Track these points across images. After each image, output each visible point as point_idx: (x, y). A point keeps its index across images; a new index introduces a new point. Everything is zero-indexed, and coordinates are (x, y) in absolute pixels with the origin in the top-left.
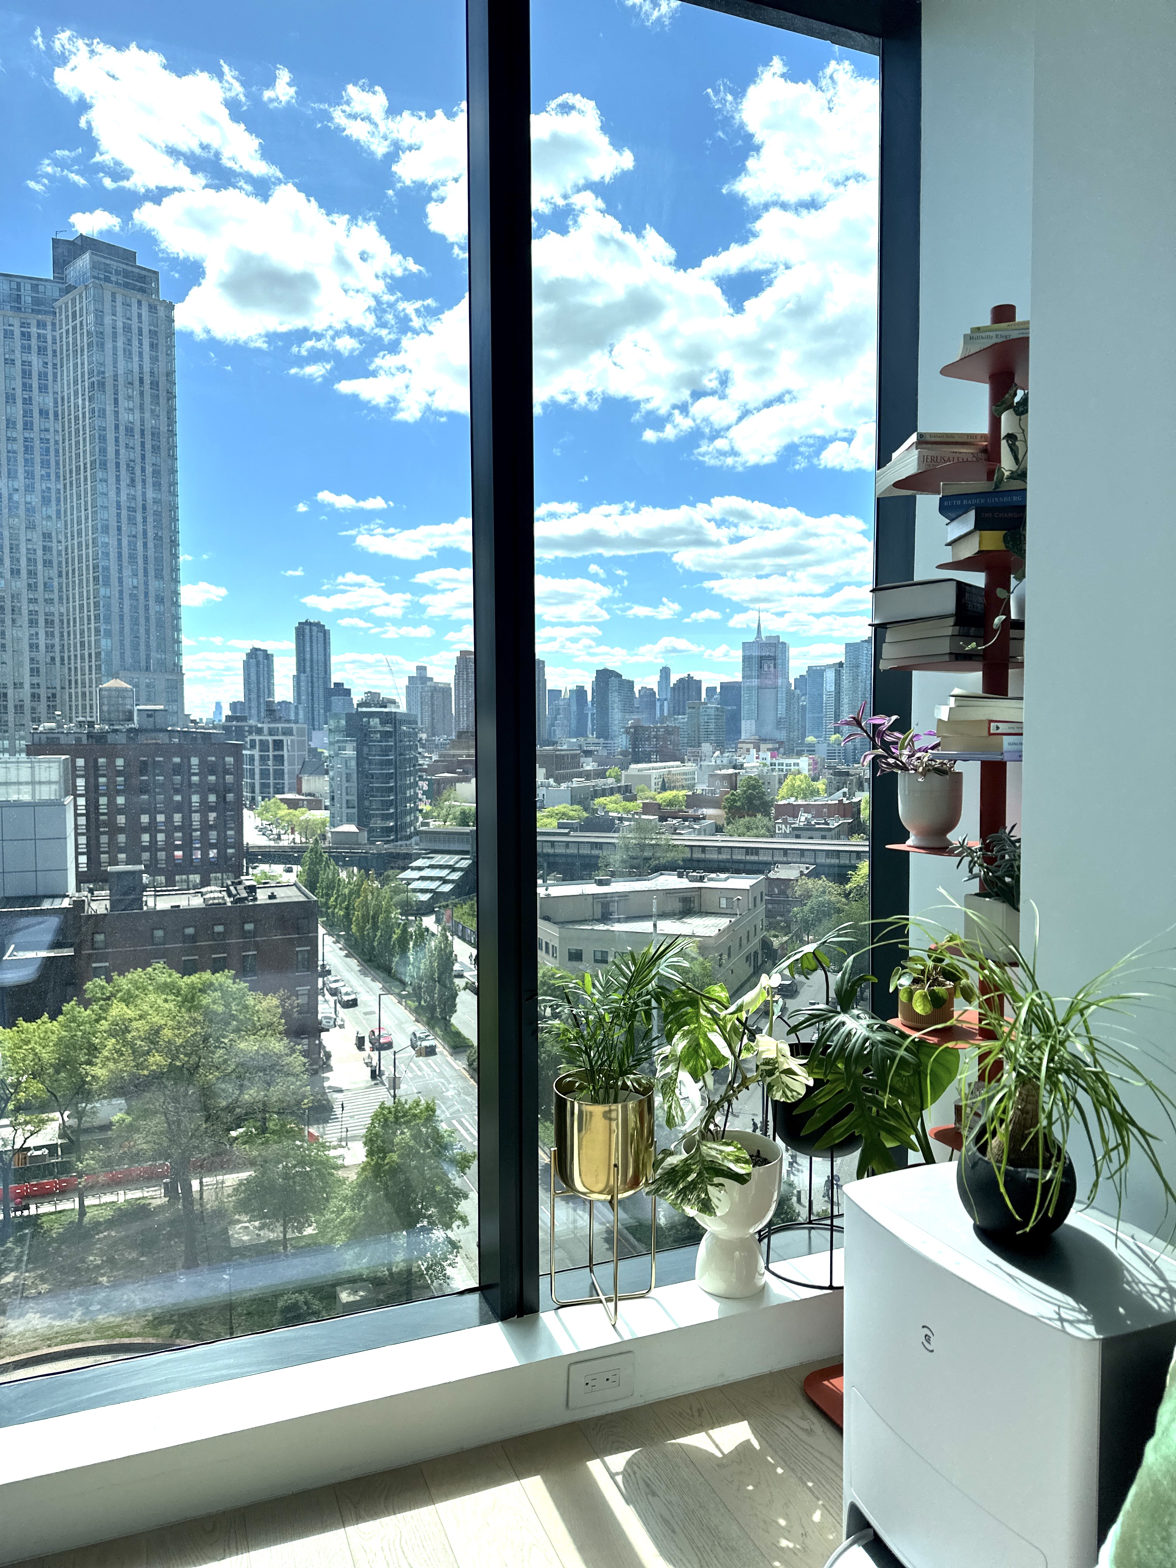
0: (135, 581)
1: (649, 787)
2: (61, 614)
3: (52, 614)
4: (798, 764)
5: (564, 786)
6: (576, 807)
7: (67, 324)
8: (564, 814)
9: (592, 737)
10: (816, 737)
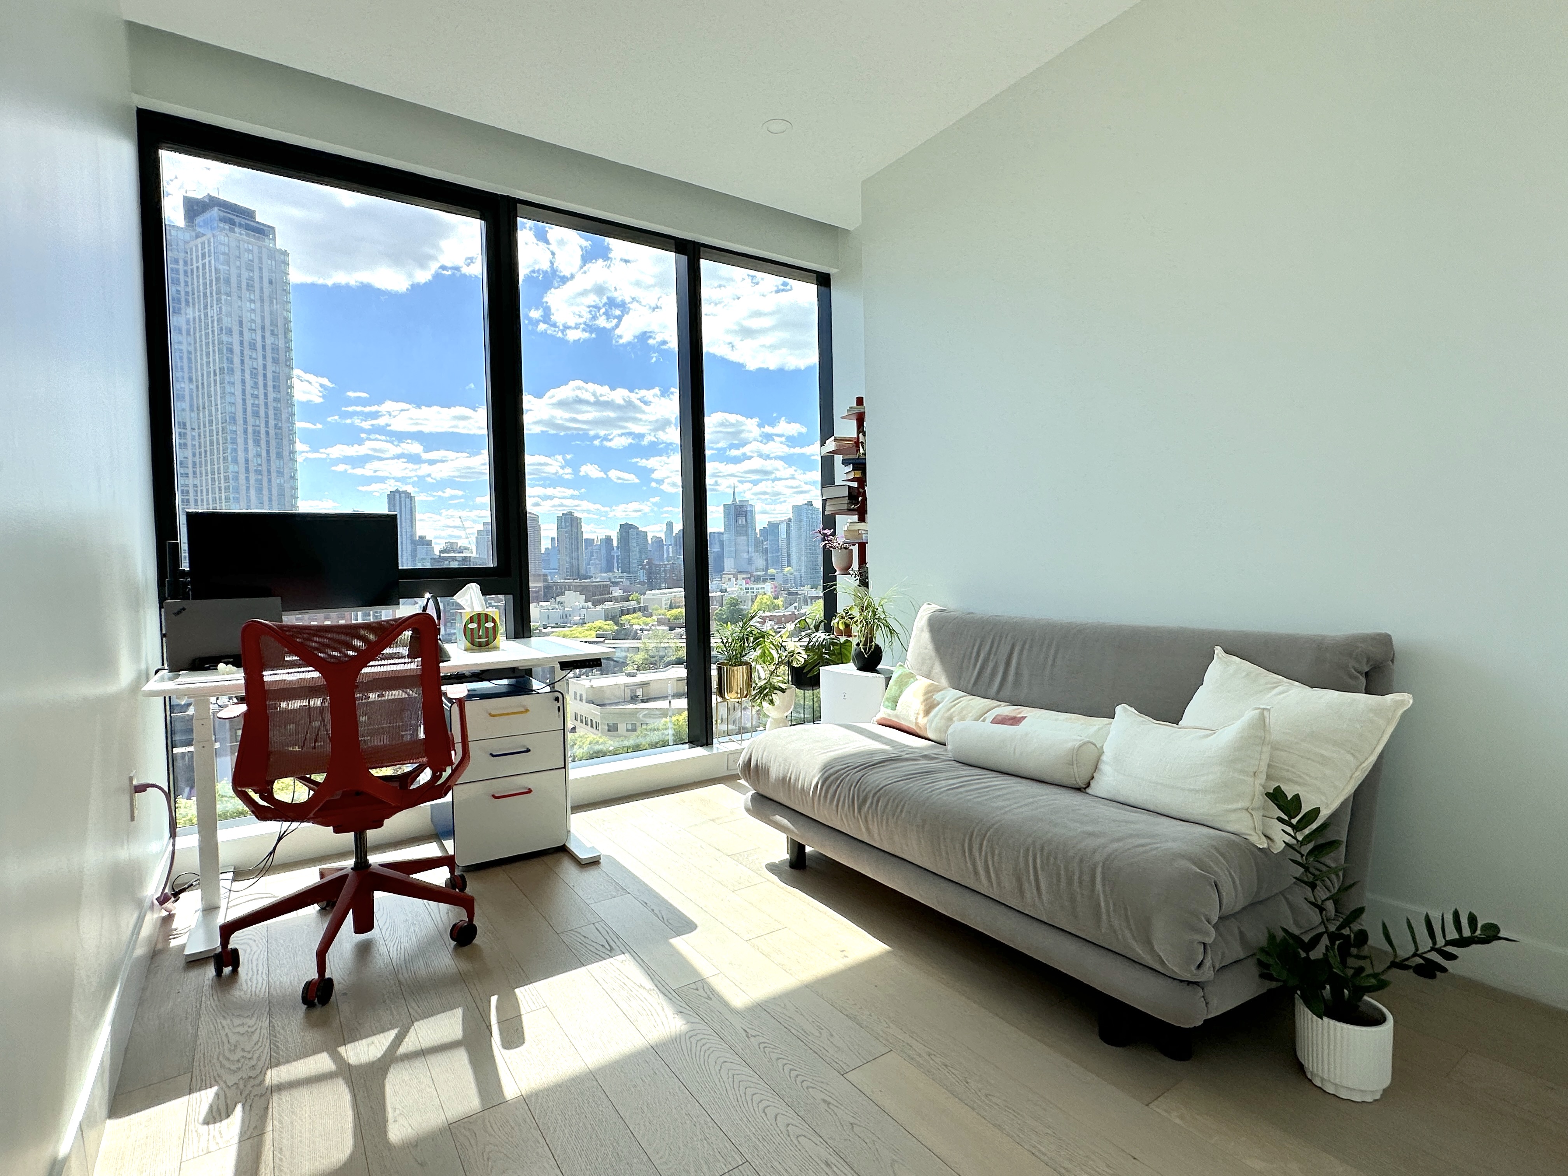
0: (259, 460)
1: (661, 607)
2: (195, 486)
3: (187, 486)
4: (764, 588)
5: (599, 608)
6: (608, 622)
7: (197, 262)
8: (600, 628)
9: (617, 572)
10: (775, 569)
